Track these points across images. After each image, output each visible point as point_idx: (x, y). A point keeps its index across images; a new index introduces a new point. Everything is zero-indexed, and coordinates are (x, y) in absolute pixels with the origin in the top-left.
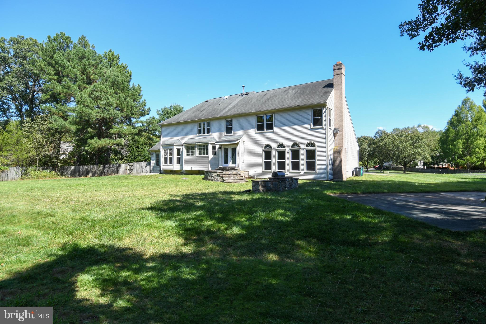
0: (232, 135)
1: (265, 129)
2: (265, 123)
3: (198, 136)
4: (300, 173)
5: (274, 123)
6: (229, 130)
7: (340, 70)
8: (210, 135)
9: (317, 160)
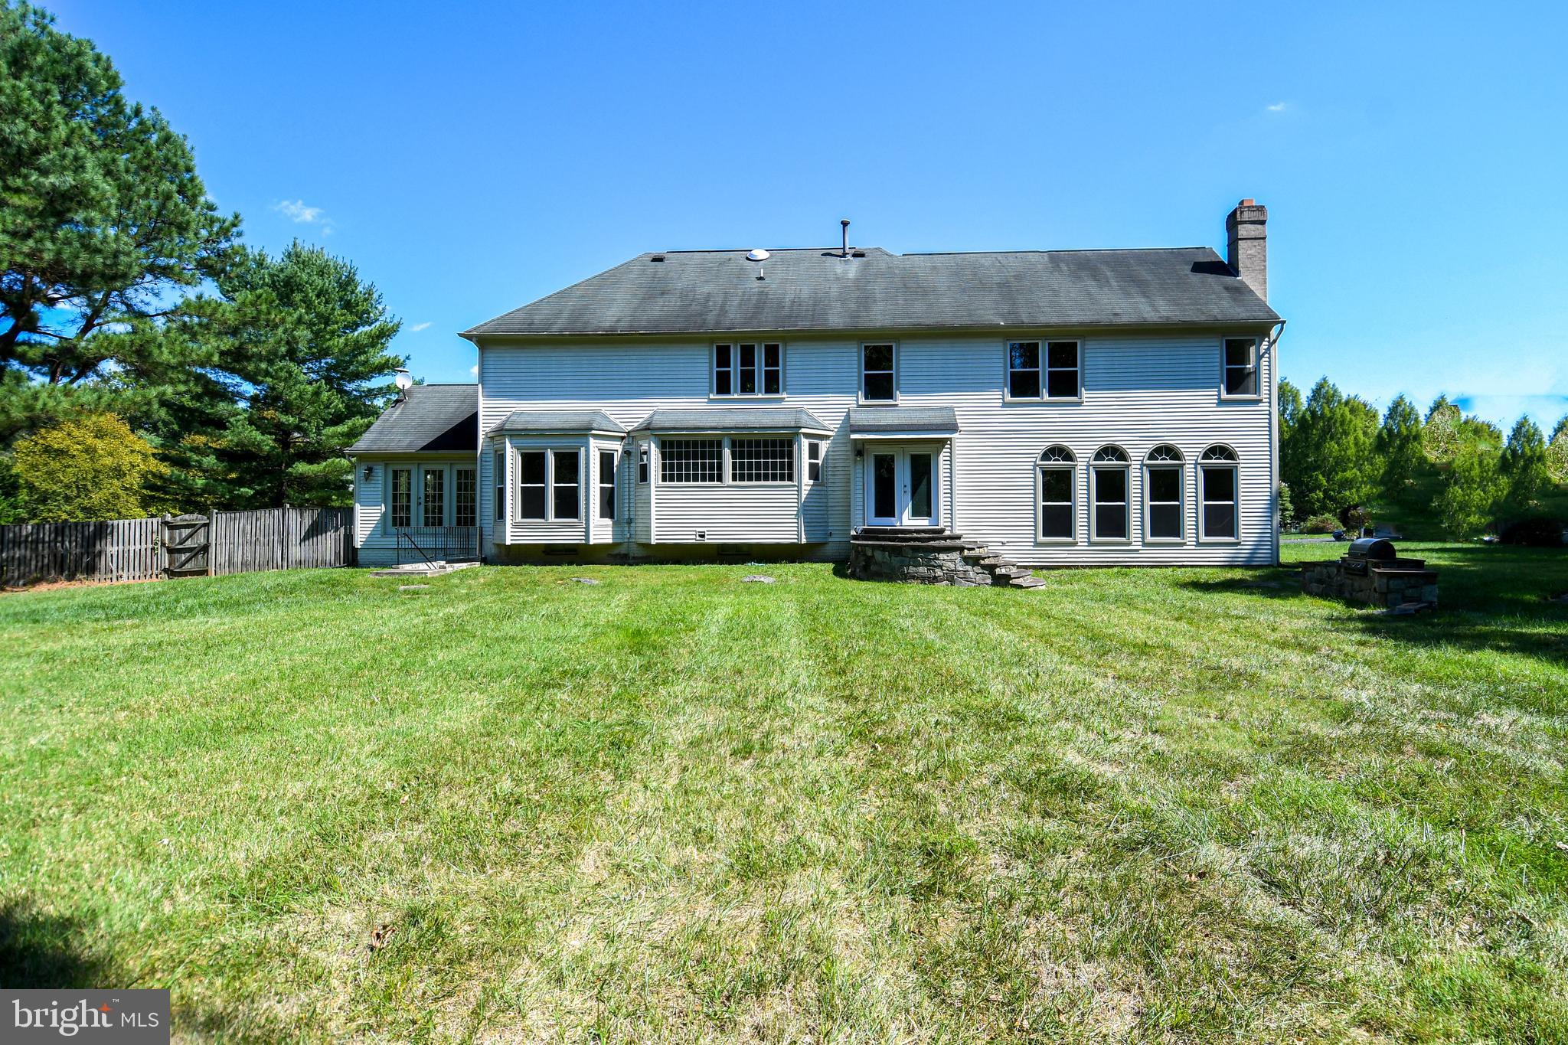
0: (896, 406)
1: (1045, 393)
2: (1043, 369)
3: (711, 401)
4: (1185, 544)
5: (1083, 373)
6: (879, 387)
7: (1259, 226)
8: (782, 400)
9: (1241, 502)
